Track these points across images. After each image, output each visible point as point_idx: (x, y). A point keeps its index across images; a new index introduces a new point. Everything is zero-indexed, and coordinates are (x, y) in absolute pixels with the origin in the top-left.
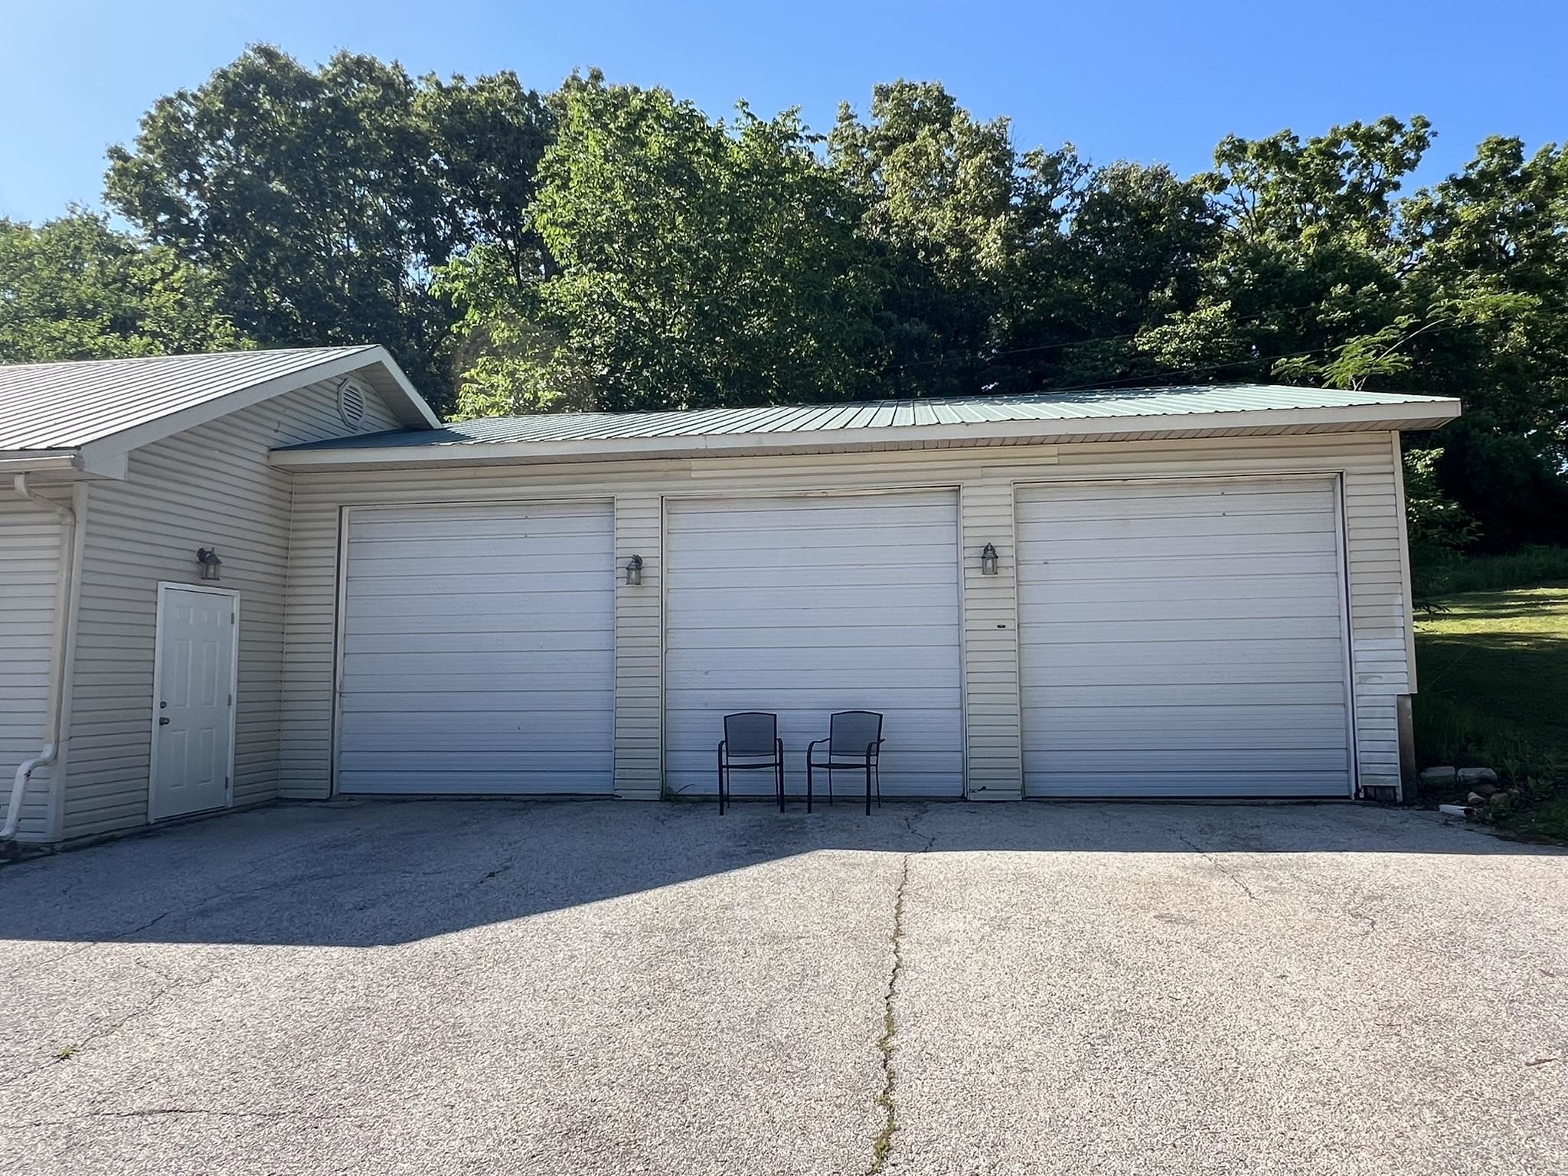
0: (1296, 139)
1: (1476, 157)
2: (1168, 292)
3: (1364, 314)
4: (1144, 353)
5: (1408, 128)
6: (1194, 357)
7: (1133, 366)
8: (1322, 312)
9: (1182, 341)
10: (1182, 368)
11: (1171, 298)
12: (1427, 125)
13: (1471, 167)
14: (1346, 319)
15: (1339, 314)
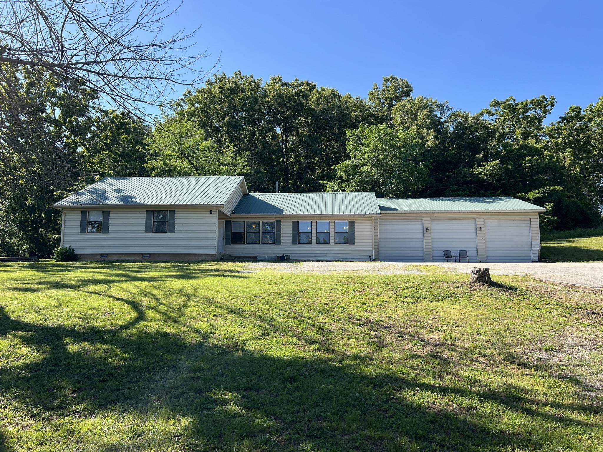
0: (515, 99)
1: (568, 111)
2: (481, 155)
3: (535, 165)
4: (476, 174)
5: (548, 99)
6: (490, 175)
7: (474, 177)
8: (523, 163)
9: (487, 171)
10: (487, 179)
11: (482, 157)
12: (554, 99)
13: (567, 114)
14: (530, 166)
15: (528, 165)
